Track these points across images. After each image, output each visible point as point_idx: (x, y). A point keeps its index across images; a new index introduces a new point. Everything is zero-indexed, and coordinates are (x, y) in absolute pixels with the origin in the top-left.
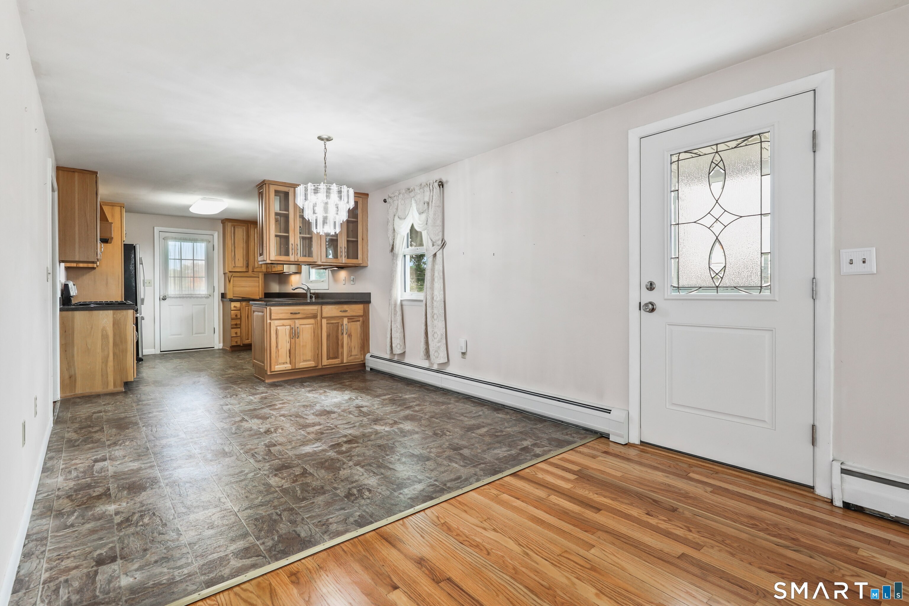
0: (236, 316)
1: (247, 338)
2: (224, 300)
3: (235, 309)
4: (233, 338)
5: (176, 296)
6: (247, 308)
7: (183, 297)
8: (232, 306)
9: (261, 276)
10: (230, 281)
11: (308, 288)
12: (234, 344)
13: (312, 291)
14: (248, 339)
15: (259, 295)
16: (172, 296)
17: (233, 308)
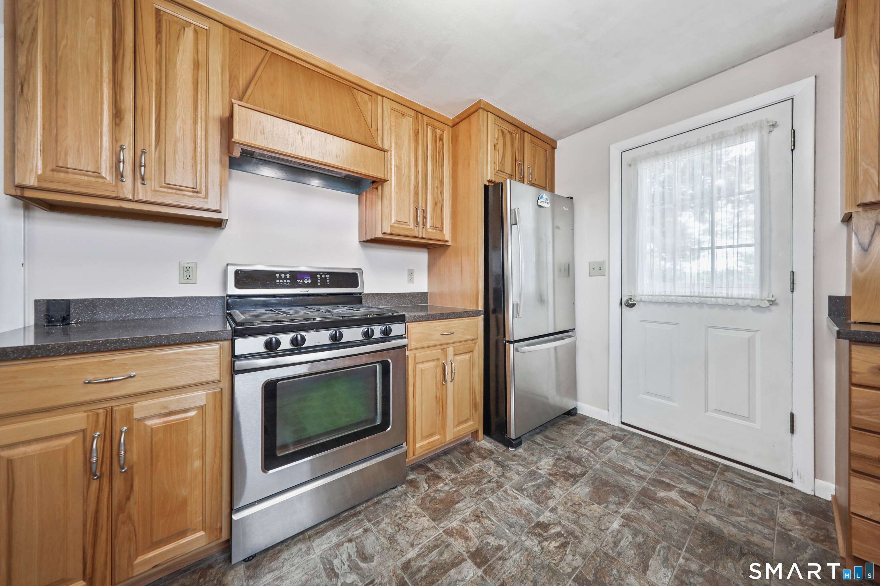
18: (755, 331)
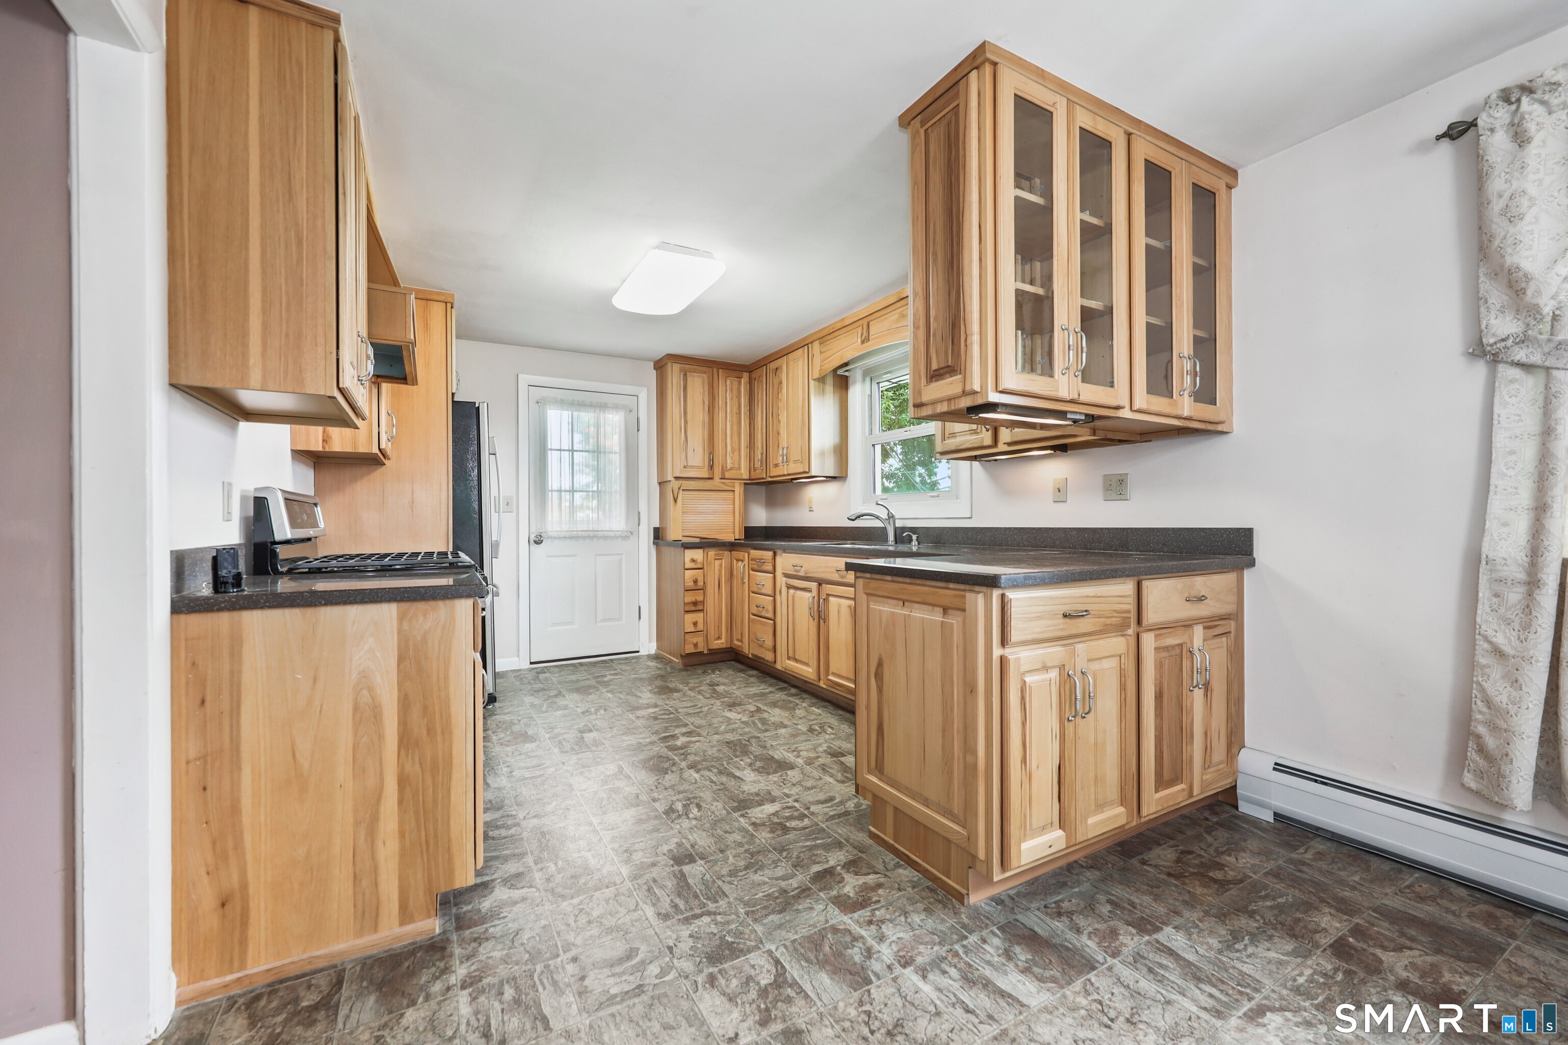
0: (696, 582)
1: (717, 636)
2: (659, 542)
3: (692, 565)
4: (687, 636)
5: (563, 534)
6: (717, 562)
7: (577, 538)
8: (687, 560)
9: (738, 488)
10: (675, 501)
11: (891, 517)
12: (690, 649)
13: (899, 524)
14: (719, 638)
15: (734, 533)
16: (555, 534)
17: (689, 565)
18: (621, 554)
